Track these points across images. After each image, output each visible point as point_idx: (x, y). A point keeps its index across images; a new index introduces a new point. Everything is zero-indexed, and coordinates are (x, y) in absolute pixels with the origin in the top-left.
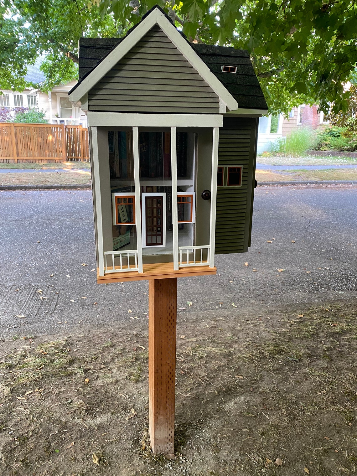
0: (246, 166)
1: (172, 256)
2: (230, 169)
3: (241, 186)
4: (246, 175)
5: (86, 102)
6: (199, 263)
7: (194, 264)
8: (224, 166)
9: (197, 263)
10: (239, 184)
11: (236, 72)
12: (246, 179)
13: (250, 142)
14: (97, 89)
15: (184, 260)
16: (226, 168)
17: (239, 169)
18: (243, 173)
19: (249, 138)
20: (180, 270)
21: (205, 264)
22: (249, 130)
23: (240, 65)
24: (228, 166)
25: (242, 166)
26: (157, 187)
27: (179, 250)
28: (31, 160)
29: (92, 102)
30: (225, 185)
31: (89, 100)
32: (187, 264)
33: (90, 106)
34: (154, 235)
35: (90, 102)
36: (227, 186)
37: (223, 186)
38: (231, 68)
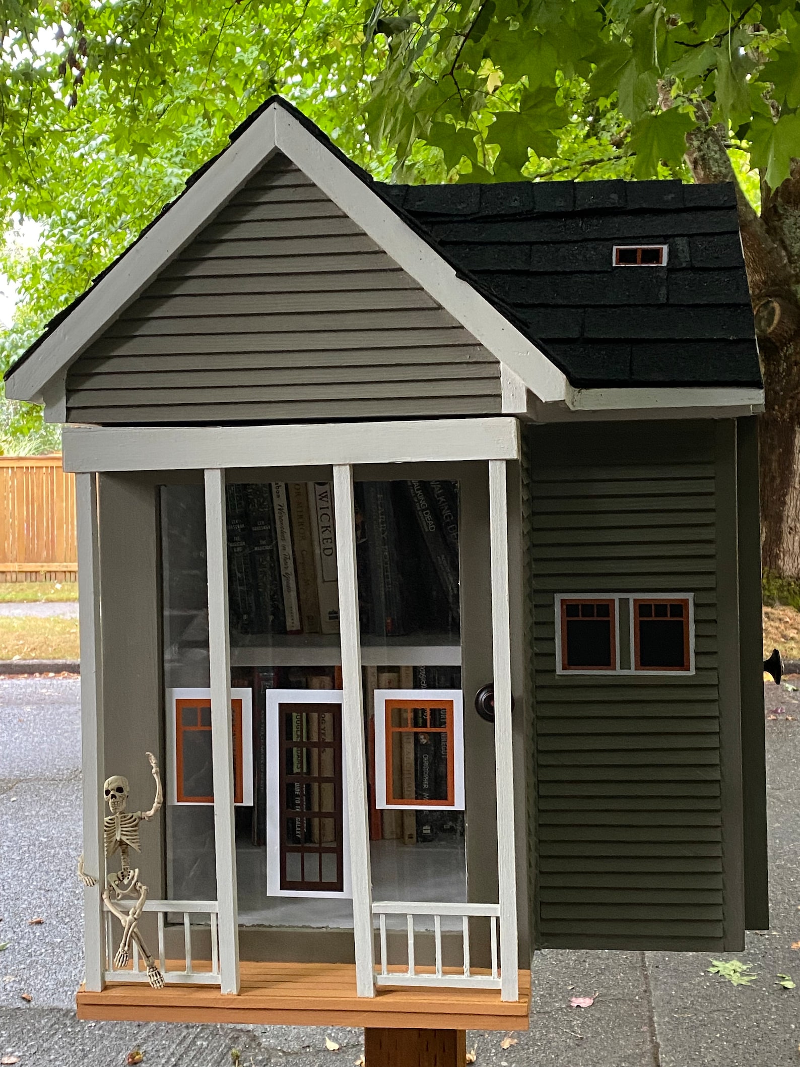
0: (706, 598)
1: (348, 937)
2: (643, 608)
3: (692, 672)
4: (709, 630)
5: (60, 399)
6: (456, 977)
7: (437, 978)
8: (616, 596)
9: (448, 977)
10: (682, 664)
11: (664, 264)
12: (708, 645)
13: (712, 506)
14: (94, 358)
15: (397, 958)
16: (624, 602)
17: (679, 608)
18: (696, 621)
19: (711, 494)
20: (380, 999)
21: (481, 981)
22: (708, 463)
23: (690, 236)
24: (632, 596)
25: (690, 596)
26: (415, 669)
27: (375, 916)
28: (14, 576)
29: (79, 400)
30: (625, 665)
31: (70, 392)
32: (409, 977)
33: (74, 412)
34: (311, 850)
35: (71, 401)
36: (632, 672)
37: (619, 672)
38: (644, 251)
